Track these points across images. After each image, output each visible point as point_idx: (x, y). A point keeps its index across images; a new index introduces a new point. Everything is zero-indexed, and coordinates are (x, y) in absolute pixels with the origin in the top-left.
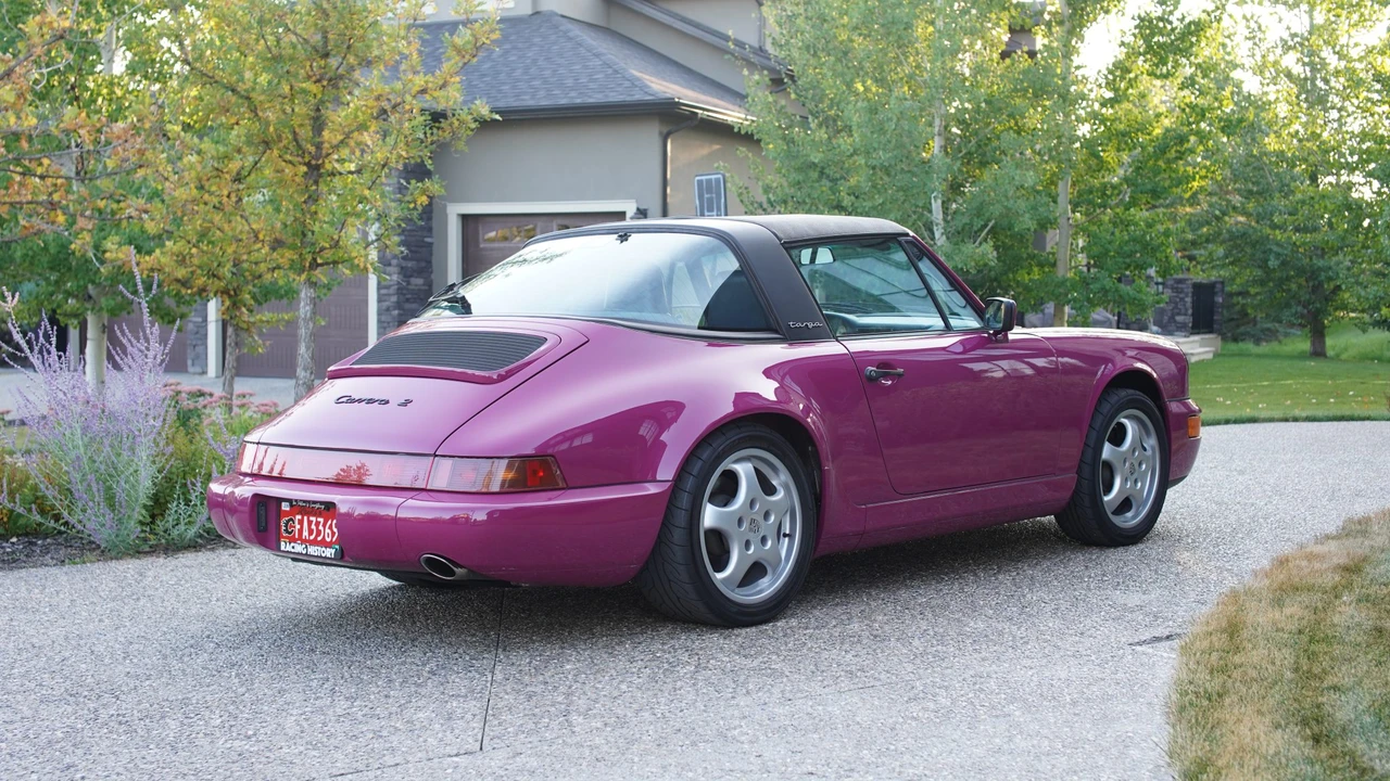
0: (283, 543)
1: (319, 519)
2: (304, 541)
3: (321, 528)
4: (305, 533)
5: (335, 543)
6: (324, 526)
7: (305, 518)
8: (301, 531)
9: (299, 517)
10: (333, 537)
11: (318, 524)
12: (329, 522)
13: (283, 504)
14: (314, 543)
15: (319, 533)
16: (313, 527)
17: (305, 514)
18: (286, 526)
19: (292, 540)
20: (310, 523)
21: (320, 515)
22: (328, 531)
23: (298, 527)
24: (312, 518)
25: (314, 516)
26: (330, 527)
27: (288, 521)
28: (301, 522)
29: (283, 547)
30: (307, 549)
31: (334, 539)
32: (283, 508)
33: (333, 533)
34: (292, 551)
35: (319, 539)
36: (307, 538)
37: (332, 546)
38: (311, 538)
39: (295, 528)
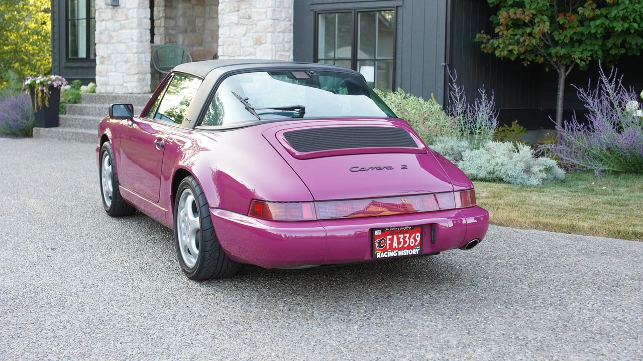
0: (378, 254)
1: (405, 235)
2: (393, 250)
3: (407, 239)
4: (395, 245)
5: (417, 246)
6: (409, 238)
7: (395, 237)
8: (391, 245)
9: (388, 237)
10: (415, 242)
11: (404, 238)
12: (414, 235)
13: (376, 231)
14: (403, 248)
15: (405, 242)
16: (401, 240)
17: (395, 234)
18: (379, 243)
19: (385, 250)
20: (398, 238)
21: (407, 232)
22: (412, 240)
23: (389, 242)
24: (402, 236)
25: (401, 234)
26: (414, 238)
27: (380, 241)
28: (392, 240)
29: (378, 256)
30: (398, 253)
31: (416, 244)
32: (376, 234)
33: (416, 241)
34: (386, 256)
35: (405, 246)
36: (397, 247)
37: (415, 248)
38: (400, 246)
39: (386, 243)
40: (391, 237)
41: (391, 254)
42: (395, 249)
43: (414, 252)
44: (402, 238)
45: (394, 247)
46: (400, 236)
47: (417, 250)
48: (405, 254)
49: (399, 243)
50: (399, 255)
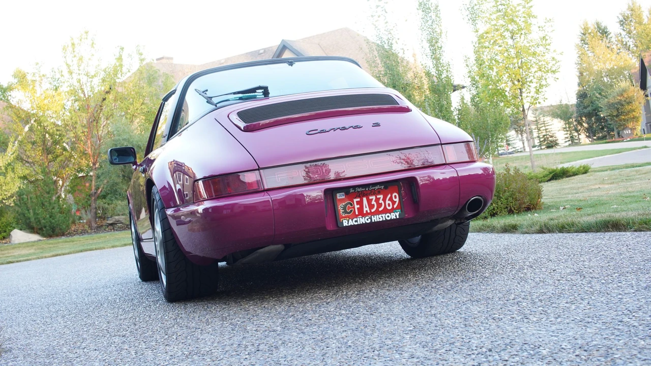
0: (344, 221)
1: (378, 197)
2: (364, 215)
3: (381, 201)
4: (366, 209)
5: (397, 208)
6: (384, 200)
7: (365, 199)
8: (361, 210)
9: (355, 200)
10: (393, 205)
11: (377, 200)
12: (389, 196)
13: (338, 195)
14: (377, 212)
15: (379, 205)
16: (373, 202)
17: (364, 196)
18: (344, 208)
19: (353, 217)
20: (369, 201)
21: (379, 193)
22: (388, 202)
23: (357, 207)
24: (373, 198)
25: (372, 195)
26: (391, 199)
27: (345, 206)
28: (360, 203)
29: (345, 224)
30: (371, 218)
31: (395, 206)
32: (338, 198)
33: (394, 203)
34: (356, 223)
35: (380, 209)
36: (369, 212)
37: (394, 211)
38: (373, 211)
39: (354, 208)
40: (359, 200)
41: (362, 220)
42: (367, 214)
43: (394, 216)
44: (374, 200)
45: (365, 212)
46: (370, 198)
47: (397, 214)
48: (381, 220)
49: (371, 206)
50: (373, 221)
